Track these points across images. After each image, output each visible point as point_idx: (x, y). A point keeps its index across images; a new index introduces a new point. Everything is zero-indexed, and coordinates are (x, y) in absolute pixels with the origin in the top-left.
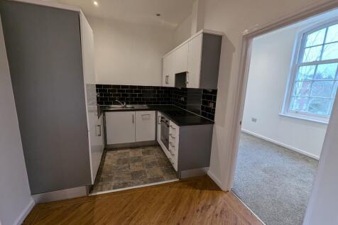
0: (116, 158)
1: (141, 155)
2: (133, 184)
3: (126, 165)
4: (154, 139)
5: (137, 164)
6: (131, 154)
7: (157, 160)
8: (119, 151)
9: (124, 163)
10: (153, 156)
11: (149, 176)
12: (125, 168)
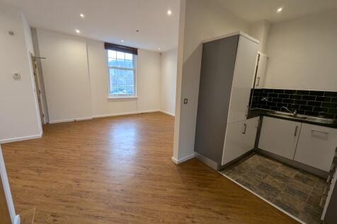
0: (259, 163)
1: (292, 177)
2: (255, 190)
3: (264, 174)
4: (328, 170)
5: (276, 180)
6: (280, 169)
7: (310, 194)
8: (267, 160)
9: (263, 171)
10: (309, 188)
11: (279, 198)
12: (259, 175)
